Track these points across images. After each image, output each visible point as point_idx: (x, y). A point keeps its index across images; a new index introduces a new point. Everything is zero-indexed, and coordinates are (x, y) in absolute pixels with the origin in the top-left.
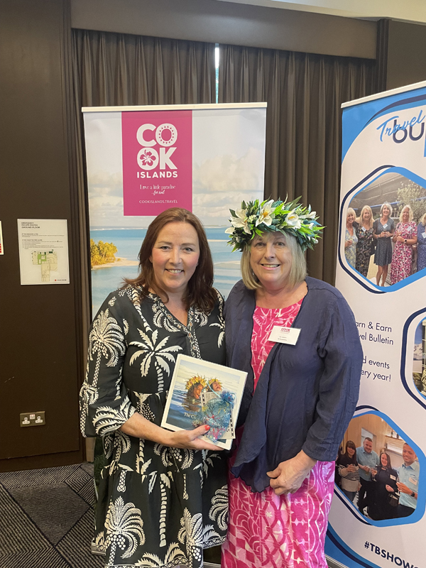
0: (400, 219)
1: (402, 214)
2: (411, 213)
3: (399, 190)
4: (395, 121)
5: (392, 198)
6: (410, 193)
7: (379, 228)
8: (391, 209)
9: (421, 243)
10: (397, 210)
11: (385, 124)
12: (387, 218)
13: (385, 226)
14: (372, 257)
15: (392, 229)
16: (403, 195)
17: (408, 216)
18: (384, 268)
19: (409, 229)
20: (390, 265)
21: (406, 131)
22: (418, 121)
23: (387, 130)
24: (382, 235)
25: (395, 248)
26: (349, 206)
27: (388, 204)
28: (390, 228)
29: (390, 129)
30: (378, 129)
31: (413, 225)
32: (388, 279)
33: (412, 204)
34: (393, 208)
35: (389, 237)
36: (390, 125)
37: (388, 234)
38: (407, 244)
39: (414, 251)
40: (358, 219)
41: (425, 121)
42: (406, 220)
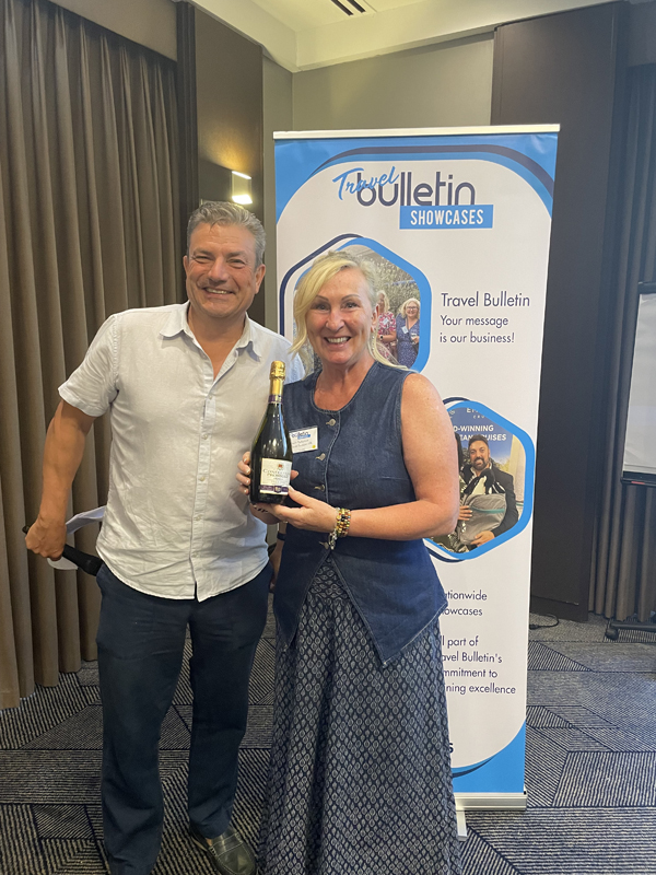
2: (387, 301)
4: (359, 175)
6: (384, 275)
9: (401, 340)
11: (344, 176)
19: (386, 321)
21: (374, 191)
22: (389, 180)
23: (348, 185)
29: (353, 185)
30: (335, 181)
33: (386, 289)
36: (352, 178)
38: (384, 341)
41: (399, 181)
42: (381, 311)
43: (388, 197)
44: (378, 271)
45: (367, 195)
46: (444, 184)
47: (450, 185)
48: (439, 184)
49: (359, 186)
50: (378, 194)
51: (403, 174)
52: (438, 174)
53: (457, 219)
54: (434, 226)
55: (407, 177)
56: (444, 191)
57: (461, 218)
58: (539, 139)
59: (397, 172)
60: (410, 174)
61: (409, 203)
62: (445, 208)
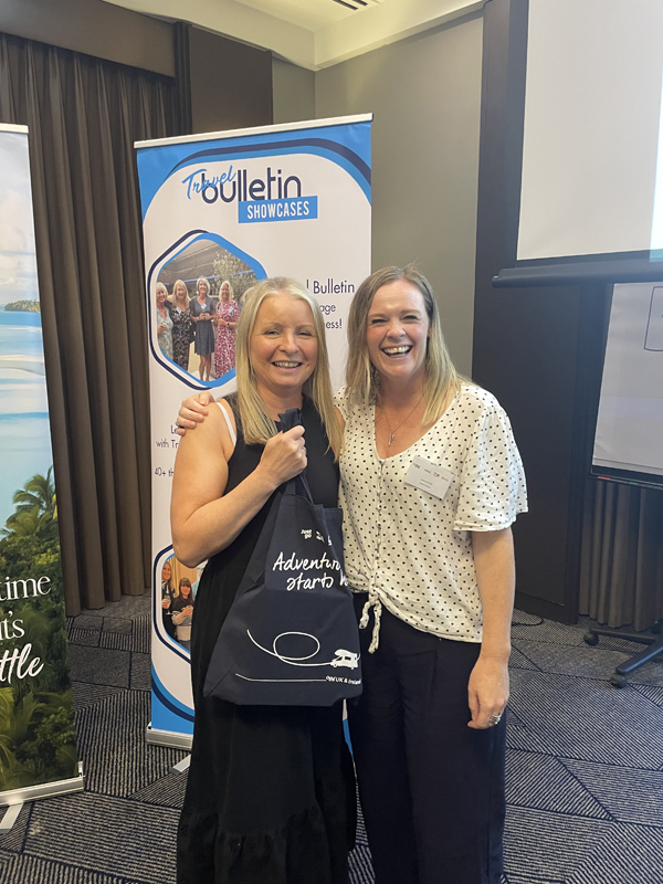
0: (220, 297)
1: (221, 292)
2: (231, 290)
3: (216, 262)
4: (203, 175)
5: (208, 271)
6: (227, 266)
7: (197, 308)
8: (209, 286)
10: (216, 286)
11: (191, 177)
12: (205, 296)
13: (204, 306)
14: (192, 345)
15: (212, 310)
16: (221, 268)
17: (228, 295)
18: (206, 359)
19: (231, 309)
20: (213, 354)
21: (216, 189)
22: (228, 178)
23: (195, 185)
24: (201, 317)
25: (217, 333)
26: (158, 281)
28: (209, 309)
29: (198, 185)
30: (184, 182)
31: (234, 304)
32: (213, 371)
35: (210, 320)
36: (198, 179)
37: (208, 316)
38: (230, 328)
40: (170, 297)
41: (236, 179)
42: (226, 299)
43: (228, 193)
44: (222, 263)
45: (210, 193)
46: (274, 179)
47: (280, 179)
48: (271, 179)
49: (203, 185)
50: (219, 192)
51: (239, 171)
52: (269, 169)
53: (287, 212)
54: (268, 219)
55: (243, 174)
56: (274, 184)
57: (290, 210)
58: (355, 129)
59: (235, 171)
60: (245, 171)
61: (245, 199)
62: (276, 202)
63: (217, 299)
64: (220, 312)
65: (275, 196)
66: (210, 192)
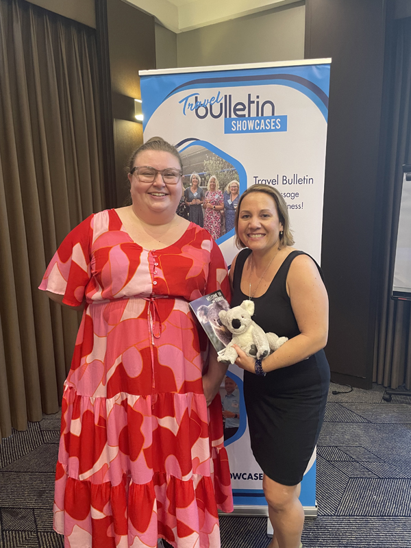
0: (208, 187)
2: (217, 183)
3: (205, 162)
4: (196, 98)
5: (200, 169)
6: (214, 165)
7: (190, 196)
8: (200, 179)
9: (227, 209)
10: (205, 179)
11: (187, 99)
12: (197, 186)
13: (195, 194)
15: (201, 197)
16: (209, 167)
17: (214, 186)
19: (216, 197)
21: (206, 108)
22: (216, 101)
23: (189, 105)
24: (193, 202)
25: (206, 213)
27: (196, 175)
28: (199, 196)
29: (192, 105)
30: (180, 102)
31: (220, 193)
34: (201, 178)
35: (200, 204)
36: (192, 100)
37: (199, 201)
38: (216, 210)
39: (222, 216)
42: (213, 188)
43: (216, 111)
44: (211, 163)
46: (253, 102)
47: (258, 102)
51: (226, 96)
53: (263, 126)
54: (248, 131)
55: (228, 98)
56: (253, 106)
57: (266, 125)
59: (222, 95)
61: (230, 116)
62: (254, 119)
63: (206, 189)
64: (209, 198)
65: (253, 114)
66: (203, 111)
